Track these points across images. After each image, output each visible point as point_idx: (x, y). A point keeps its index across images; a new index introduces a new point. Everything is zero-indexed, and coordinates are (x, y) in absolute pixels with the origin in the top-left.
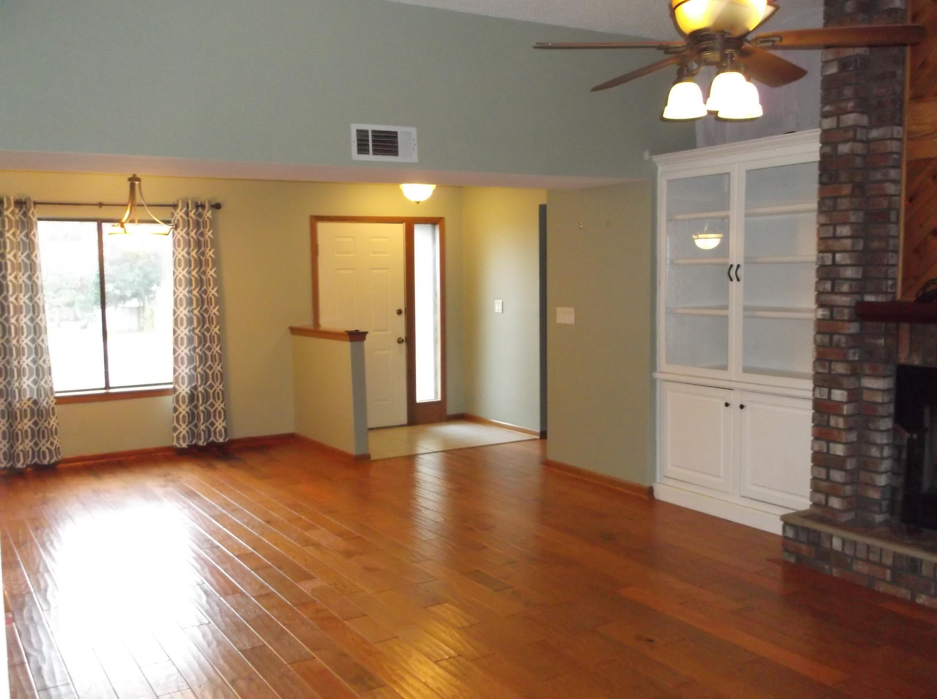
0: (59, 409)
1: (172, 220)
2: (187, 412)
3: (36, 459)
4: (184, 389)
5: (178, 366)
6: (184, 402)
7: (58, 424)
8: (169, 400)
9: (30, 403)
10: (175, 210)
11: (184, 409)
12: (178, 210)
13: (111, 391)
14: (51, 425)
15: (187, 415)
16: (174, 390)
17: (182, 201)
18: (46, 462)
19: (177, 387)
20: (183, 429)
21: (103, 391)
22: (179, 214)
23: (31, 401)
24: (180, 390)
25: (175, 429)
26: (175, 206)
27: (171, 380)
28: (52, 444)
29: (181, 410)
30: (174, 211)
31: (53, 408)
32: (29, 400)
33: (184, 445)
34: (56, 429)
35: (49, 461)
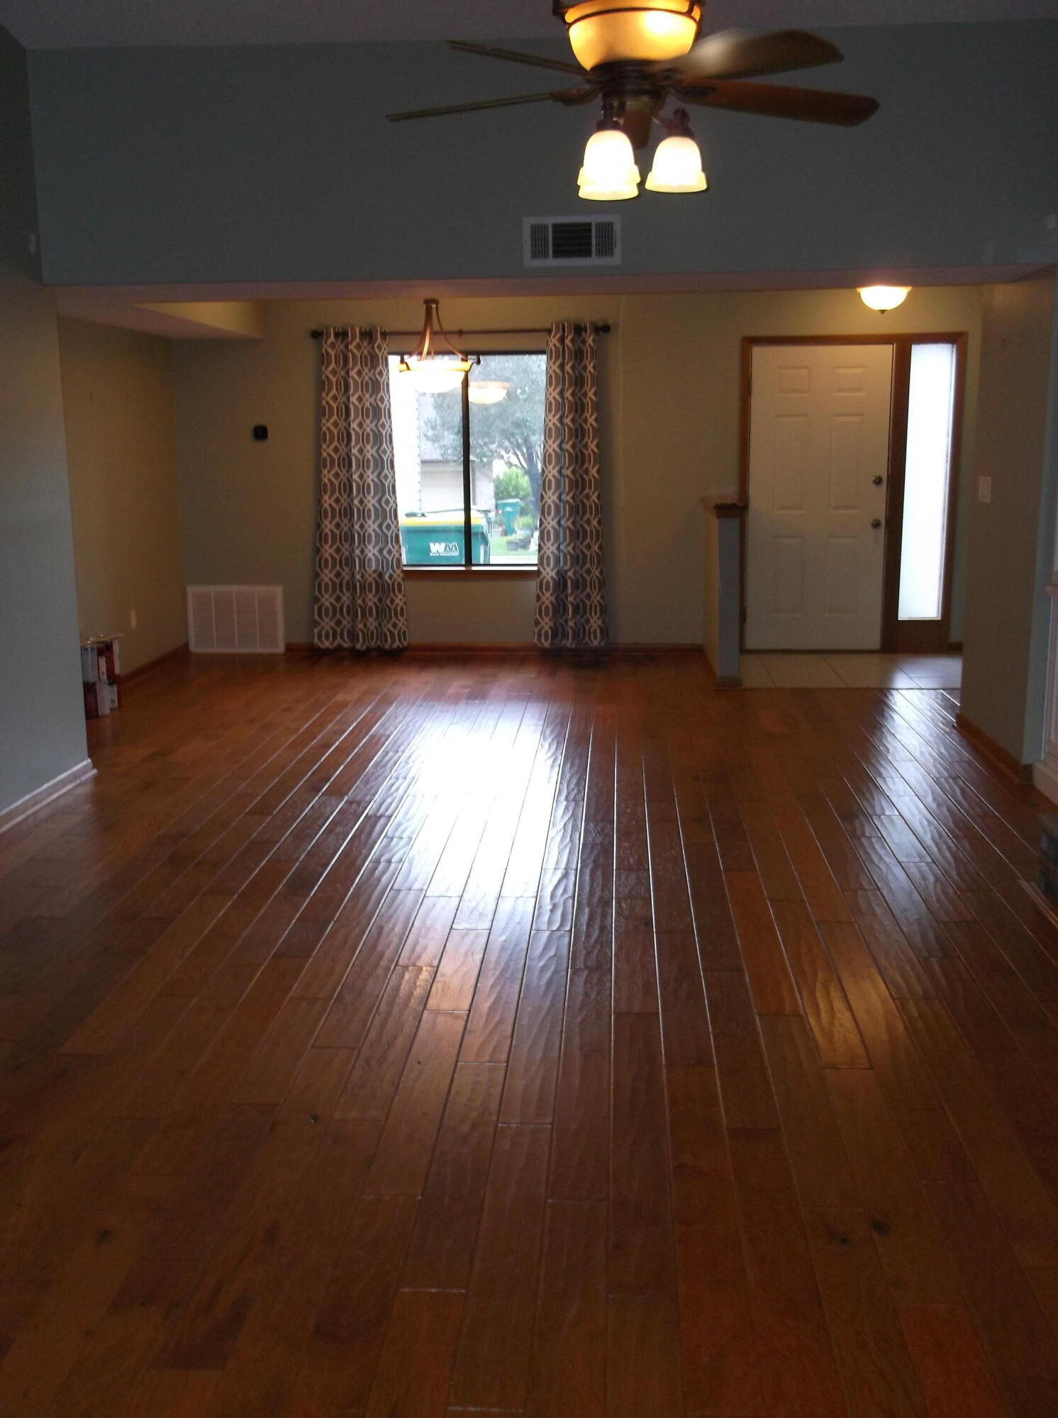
0: (407, 586)
1: (546, 350)
2: (551, 603)
3: (379, 642)
4: (550, 573)
5: (544, 542)
6: (547, 589)
7: (405, 603)
8: (533, 585)
9: (375, 576)
10: (549, 336)
11: (548, 598)
12: (552, 336)
13: (474, 568)
14: (395, 604)
15: (550, 607)
16: (538, 573)
17: (557, 324)
18: (387, 647)
19: (542, 570)
20: (547, 624)
21: (463, 568)
22: (554, 341)
23: (377, 573)
24: (544, 573)
25: (537, 623)
26: (549, 331)
27: (536, 562)
28: (395, 625)
29: (544, 599)
30: (547, 338)
31: (399, 585)
32: (375, 571)
33: (546, 644)
34: (402, 609)
35: (391, 646)
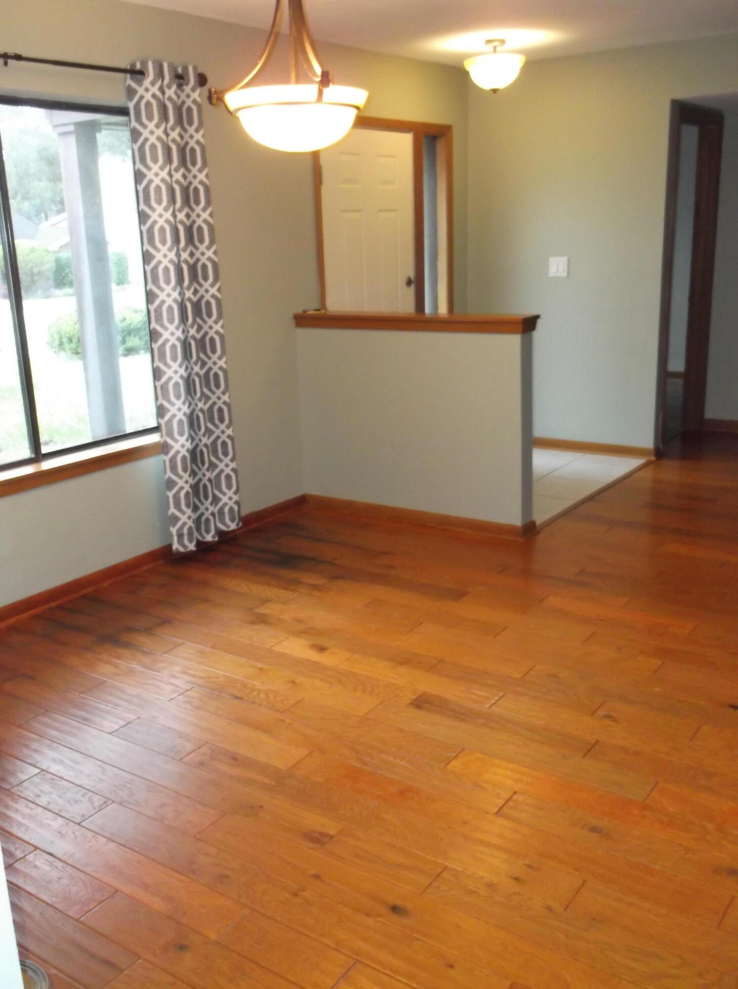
1: (131, 105)
4: (184, 444)
5: (169, 402)
6: (185, 469)
10: (140, 83)
11: (184, 483)
12: (147, 82)
17: (154, 63)
19: (170, 441)
20: (188, 518)
24: (176, 447)
25: (174, 520)
29: (181, 483)
30: (134, 85)
33: (192, 547)
